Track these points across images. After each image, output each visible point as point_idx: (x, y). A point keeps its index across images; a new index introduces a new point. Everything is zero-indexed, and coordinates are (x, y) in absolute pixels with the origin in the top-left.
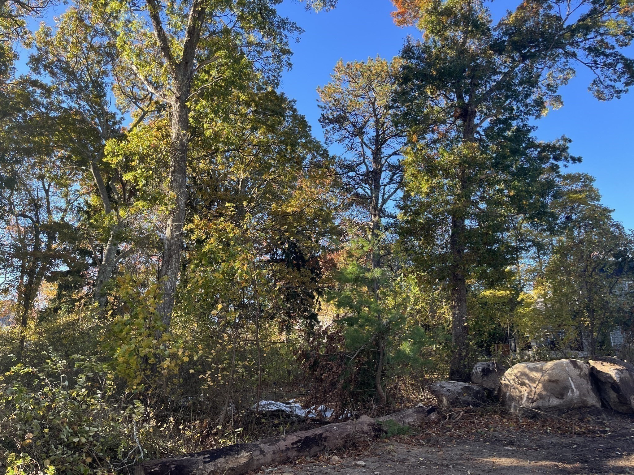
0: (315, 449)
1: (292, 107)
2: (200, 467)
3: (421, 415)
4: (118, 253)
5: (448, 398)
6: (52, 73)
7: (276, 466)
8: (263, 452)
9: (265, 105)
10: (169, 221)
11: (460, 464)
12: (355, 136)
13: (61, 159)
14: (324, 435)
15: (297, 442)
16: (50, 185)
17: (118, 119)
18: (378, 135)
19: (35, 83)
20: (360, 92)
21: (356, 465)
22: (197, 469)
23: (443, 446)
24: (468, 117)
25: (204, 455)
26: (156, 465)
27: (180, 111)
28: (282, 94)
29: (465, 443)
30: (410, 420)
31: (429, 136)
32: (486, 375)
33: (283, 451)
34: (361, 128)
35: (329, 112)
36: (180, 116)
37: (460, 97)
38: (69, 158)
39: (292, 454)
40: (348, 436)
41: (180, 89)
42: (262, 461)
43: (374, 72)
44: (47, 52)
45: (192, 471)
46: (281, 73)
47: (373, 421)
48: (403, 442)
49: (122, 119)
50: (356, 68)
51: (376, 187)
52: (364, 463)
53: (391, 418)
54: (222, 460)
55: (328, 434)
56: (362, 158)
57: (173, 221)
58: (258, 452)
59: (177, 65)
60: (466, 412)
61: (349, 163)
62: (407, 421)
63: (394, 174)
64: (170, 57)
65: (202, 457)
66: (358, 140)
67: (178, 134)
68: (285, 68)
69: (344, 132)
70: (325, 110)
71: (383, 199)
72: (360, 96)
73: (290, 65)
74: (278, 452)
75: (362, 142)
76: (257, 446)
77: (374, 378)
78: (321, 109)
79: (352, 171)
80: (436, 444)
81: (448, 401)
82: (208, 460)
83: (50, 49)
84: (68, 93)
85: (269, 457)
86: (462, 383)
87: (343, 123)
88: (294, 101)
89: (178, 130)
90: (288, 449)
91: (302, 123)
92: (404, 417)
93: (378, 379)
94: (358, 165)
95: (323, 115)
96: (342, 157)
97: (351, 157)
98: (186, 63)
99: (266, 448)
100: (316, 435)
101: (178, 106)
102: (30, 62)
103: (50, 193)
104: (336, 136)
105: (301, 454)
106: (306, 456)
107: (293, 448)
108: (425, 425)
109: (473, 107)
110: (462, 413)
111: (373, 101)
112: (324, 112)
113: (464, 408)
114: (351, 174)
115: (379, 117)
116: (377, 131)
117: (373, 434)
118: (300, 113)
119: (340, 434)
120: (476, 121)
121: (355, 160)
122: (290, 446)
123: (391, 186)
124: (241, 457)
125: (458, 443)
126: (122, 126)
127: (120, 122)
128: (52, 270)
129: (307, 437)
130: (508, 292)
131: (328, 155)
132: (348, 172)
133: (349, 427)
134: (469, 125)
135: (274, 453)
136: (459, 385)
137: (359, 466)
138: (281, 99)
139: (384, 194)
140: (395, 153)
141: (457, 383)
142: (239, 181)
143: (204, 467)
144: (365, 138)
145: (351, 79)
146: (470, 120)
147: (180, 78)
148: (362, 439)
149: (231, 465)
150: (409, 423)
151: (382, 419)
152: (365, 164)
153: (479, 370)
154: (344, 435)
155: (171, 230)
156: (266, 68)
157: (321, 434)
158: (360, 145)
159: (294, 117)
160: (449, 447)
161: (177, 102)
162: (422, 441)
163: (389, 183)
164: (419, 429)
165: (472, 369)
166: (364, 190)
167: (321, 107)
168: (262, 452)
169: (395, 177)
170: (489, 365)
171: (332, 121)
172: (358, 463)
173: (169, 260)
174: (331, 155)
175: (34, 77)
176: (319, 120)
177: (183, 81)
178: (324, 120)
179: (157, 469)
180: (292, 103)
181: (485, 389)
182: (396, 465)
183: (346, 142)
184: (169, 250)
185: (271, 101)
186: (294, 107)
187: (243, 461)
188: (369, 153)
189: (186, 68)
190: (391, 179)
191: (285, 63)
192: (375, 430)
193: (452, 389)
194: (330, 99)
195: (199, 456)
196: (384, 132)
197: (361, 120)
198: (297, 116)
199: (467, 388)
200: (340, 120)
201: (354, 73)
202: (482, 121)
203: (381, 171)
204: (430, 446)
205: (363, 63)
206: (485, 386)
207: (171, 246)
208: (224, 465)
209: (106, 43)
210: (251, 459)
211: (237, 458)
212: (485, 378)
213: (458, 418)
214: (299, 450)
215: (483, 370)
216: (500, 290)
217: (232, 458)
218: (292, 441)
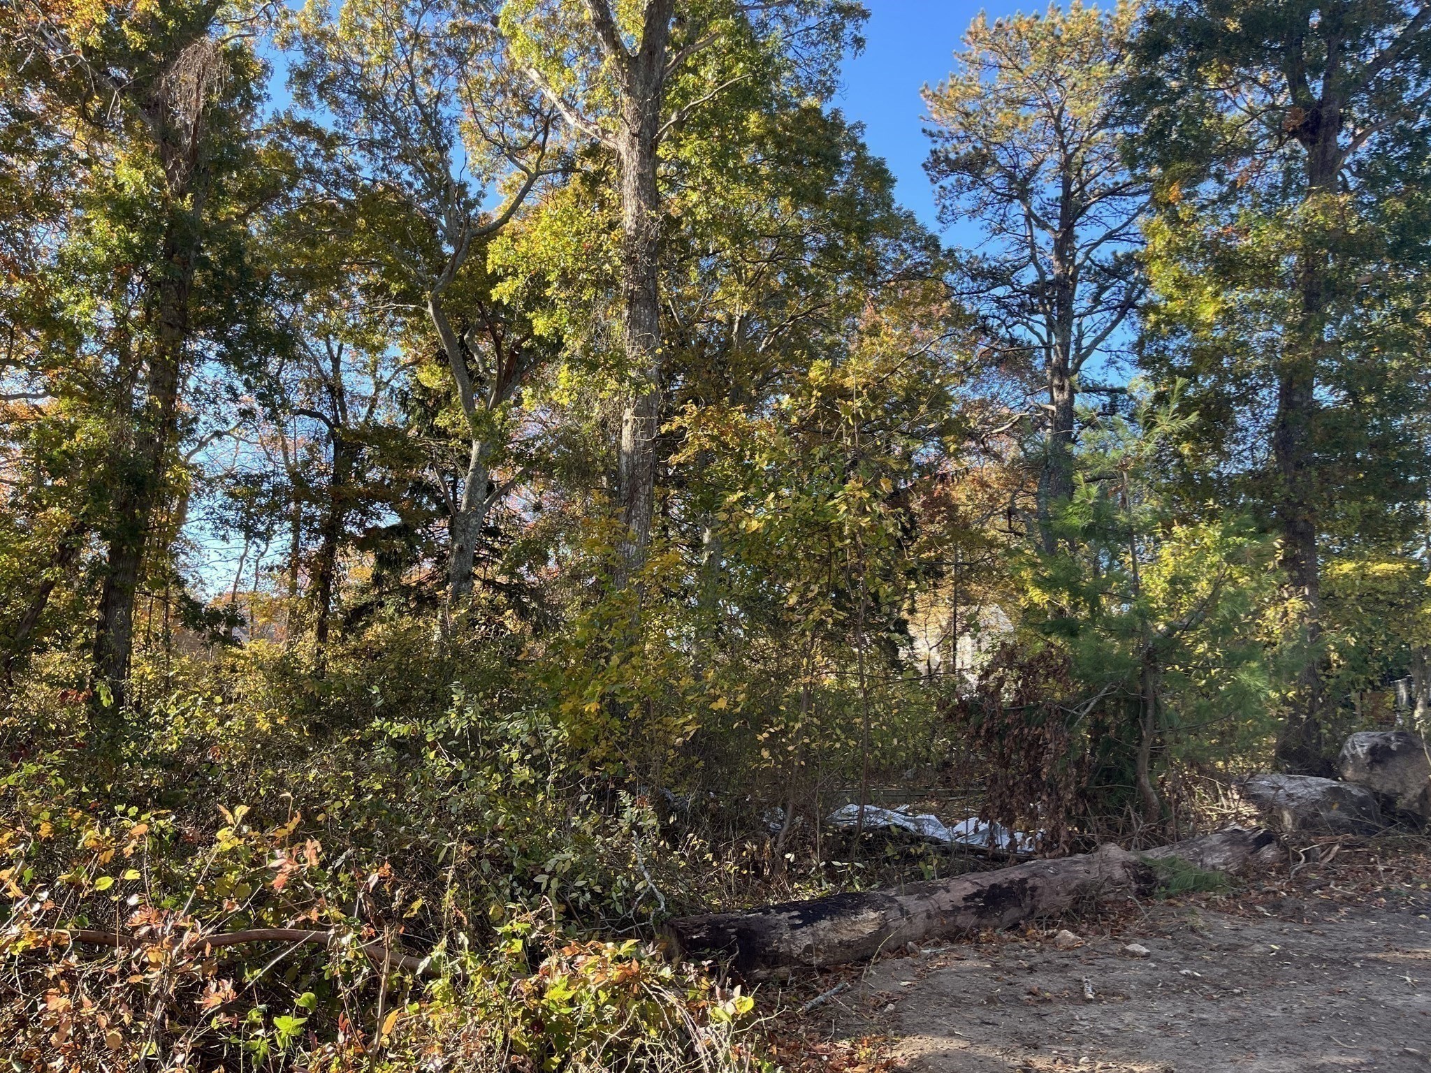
0: (1012, 913)
1: (854, 141)
2: (786, 937)
3: (1241, 850)
4: (490, 487)
5: (1295, 814)
6: (337, 104)
7: (938, 945)
8: (908, 913)
9: (799, 142)
10: (628, 414)
11: (1376, 960)
12: (1011, 199)
13: (365, 289)
14: (1030, 883)
15: (977, 894)
16: (341, 348)
17: (472, 196)
18: (1067, 195)
19: (303, 128)
20: (1023, 93)
21: (1125, 952)
22: (780, 941)
23: (1315, 920)
24: (1322, 131)
25: (789, 911)
26: (700, 926)
27: (641, 163)
28: (836, 113)
29: (1368, 913)
30: (1215, 860)
31: (1209, 189)
32: (1379, 762)
33: (946, 914)
34: (1026, 180)
35: (948, 146)
36: (641, 176)
37: (1297, 84)
38: (382, 289)
39: (967, 921)
40: (1083, 888)
41: (639, 115)
42: (906, 932)
43: (1065, 37)
44: (322, 57)
45: (769, 944)
46: (838, 64)
47: (1133, 857)
48: (1212, 905)
49: (481, 194)
50: (1019, 32)
51: (1062, 321)
52: (1144, 950)
53: (1172, 853)
54: (825, 923)
55: (1038, 882)
56: (1027, 252)
57: (636, 413)
58: (894, 913)
59: (633, 61)
60: (1345, 847)
61: (993, 264)
62: (1209, 861)
63: (1102, 289)
64: (616, 45)
65: (784, 915)
66: (1017, 210)
67: (639, 219)
68: (847, 53)
69: (984, 192)
70: (940, 141)
71: (1079, 349)
72: (1023, 102)
73: (859, 42)
74: (936, 915)
75: (1029, 216)
76: (891, 900)
77: (1133, 761)
78: (929, 139)
79: (1004, 284)
80: (1297, 914)
81: (1294, 820)
82: (798, 922)
83: (331, 49)
84: (369, 146)
85: (920, 924)
86: (1323, 780)
87: (982, 169)
88: (860, 126)
89: (639, 208)
90: (957, 909)
91: (878, 176)
92: (1202, 852)
93: (1143, 764)
94: (1017, 269)
95: (934, 152)
96: (978, 253)
97: (999, 250)
98: (651, 53)
99: (911, 903)
100: (1012, 882)
101: (635, 154)
102: (291, 81)
103: (342, 367)
104: (965, 202)
105: (985, 921)
106: (995, 928)
107: (967, 908)
108: (1249, 873)
109: (1334, 106)
110: (1337, 848)
111: (1056, 112)
112: (938, 147)
113: (1340, 838)
114: (1000, 291)
115: (1070, 149)
116: (1067, 184)
117: (1134, 886)
118: (873, 152)
119: (1064, 882)
120: (1343, 140)
121: (1010, 257)
122: (962, 904)
123: (1097, 317)
124: (864, 921)
125: (1351, 916)
126: (481, 210)
127: (476, 202)
128: (368, 525)
129: (993, 886)
130: (1401, 566)
131: (938, 247)
132: (994, 286)
133: (1080, 868)
134: (1324, 153)
135: (929, 917)
136: (1316, 785)
137: (1134, 954)
138: (835, 125)
139: (1081, 335)
140: (1110, 236)
141: (1312, 780)
142: (731, 323)
143: (792, 936)
144: (1036, 202)
145: (1005, 62)
146: (1326, 140)
147: (638, 88)
148: (1112, 896)
149: (846, 936)
150: (1213, 867)
151: (1155, 854)
152: (1036, 265)
153: (1360, 751)
154: (1073, 886)
155: (634, 433)
156: (805, 55)
157: (1024, 881)
158: (1022, 220)
159: (861, 161)
160: (1331, 923)
161: (633, 146)
162: (1261, 909)
163: (1090, 312)
164: (1241, 879)
165: (1340, 748)
166: (1032, 329)
167: (932, 135)
168: (904, 912)
169: (1105, 295)
170: (1388, 739)
171: (956, 166)
172: (1131, 947)
173: (631, 500)
174: (944, 247)
175: (301, 115)
176: (924, 165)
177: (645, 97)
178: (938, 164)
179: (702, 934)
180: (857, 132)
181: (1376, 794)
182: (1222, 958)
183: (988, 215)
184: (631, 476)
185: (812, 130)
186: (860, 141)
187: (868, 929)
188: (1044, 238)
189: (650, 68)
190: (1096, 299)
191: (849, 40)
192: (1139, 879)
193: (1301, 792)
194: (951, 114)
195: (779, 913)
196: (1082, 186)
197: (1027, 162)
198: (866, 159)
199: (1335, 791)
200: (974, 166)
201: (1012, 44)
202: (1358, 140)
203: (1073, 278)
204: (1284, 920)
205: (1037, 17)
206: (1377, 787)
207: (635, 467)
208: (832, 935)
209: (446, 29)
210: (884, 927)
211: (854, 923)
212: (1378, 770)
213: (1327, 860)
214: (980, 913)
215: (1373, 751)
216: (1378, 561)
217: (845, 922)
218: (964, 893)
